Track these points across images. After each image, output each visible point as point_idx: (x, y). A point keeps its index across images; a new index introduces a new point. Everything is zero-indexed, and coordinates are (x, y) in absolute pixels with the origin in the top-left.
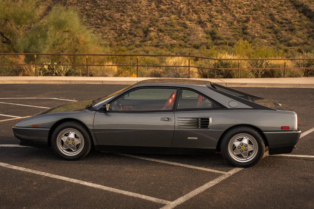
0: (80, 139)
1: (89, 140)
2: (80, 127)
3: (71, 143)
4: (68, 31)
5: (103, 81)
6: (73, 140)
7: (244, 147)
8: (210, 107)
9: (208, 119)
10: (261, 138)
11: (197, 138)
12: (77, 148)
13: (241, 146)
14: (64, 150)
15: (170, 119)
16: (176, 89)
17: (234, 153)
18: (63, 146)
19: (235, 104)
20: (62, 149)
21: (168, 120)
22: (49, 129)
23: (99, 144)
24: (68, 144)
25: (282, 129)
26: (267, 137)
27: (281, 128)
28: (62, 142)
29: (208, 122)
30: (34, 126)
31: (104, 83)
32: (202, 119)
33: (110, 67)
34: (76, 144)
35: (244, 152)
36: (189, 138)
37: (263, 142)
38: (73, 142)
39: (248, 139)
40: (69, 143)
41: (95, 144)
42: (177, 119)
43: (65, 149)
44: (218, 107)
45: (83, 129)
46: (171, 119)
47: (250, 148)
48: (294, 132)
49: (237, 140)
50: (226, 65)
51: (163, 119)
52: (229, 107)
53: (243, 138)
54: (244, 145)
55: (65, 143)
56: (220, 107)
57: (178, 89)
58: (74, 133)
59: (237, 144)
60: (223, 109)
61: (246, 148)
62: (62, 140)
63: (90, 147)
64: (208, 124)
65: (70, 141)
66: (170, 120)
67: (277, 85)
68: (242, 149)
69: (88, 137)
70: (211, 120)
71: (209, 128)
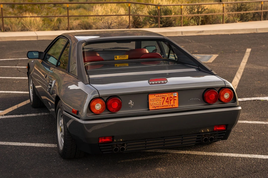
5: (37, 37)
31: (39, 39)
33: (33, 18)
50: (167, 12)
67: (234, 31)
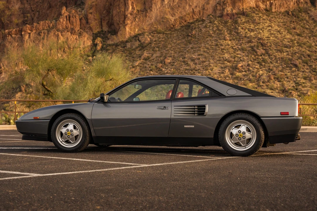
0: (78, 130)
1: (87, 131)
2: (79, 118)
3: (69, 134)
4: (111, 80)
6: (71, 131)
7: (241, 134)
8: (208, 95)
9: (205, 106)
10: (260, 125)
11: (193, 126)
12: (76, 140)
13: (239, 134)
14: (63, 142)
15: (166, 107)
16: (175, 79)
17: (232, 141)
18: (62, 137)
19: (233, 92)
20: (61, 141)
21: (165, 108)
22: (49, 121)
23: (97, 136)
24: (67, 135)
25: (281, 115)
26: (265, 123)
28: (62, 134)
29: (205, 109)
32: (198, 106)
34: (75, 135)
35: (242, 140)
36: (185, 126)
37: (261, 128)
38: (72, 133)
39: (246, 126)
41: (93, 134)
42: (173, 108)
43: (64, 140)
44: (216, 95)
45: (81, 119)
46: (167, 108)
47: (248, 135)
48: (295, 118)
49: (234, 127)
51: (159, 108)
52: (227, 95)
53: (241, 125)
54: (242, 133)
55: (64, 134)
56: (218, 95)
58: (73, 124)
59: (235, 131)
60: (221, 97)
61: (244, 135)
62: (61, 131)
63: (88, 138)
64: (204, 111)
65: (69, 132)
66: (166, 109)
68: (240, 136)
69: (86, 128)
70: (207, 107)
71: (205, 116)
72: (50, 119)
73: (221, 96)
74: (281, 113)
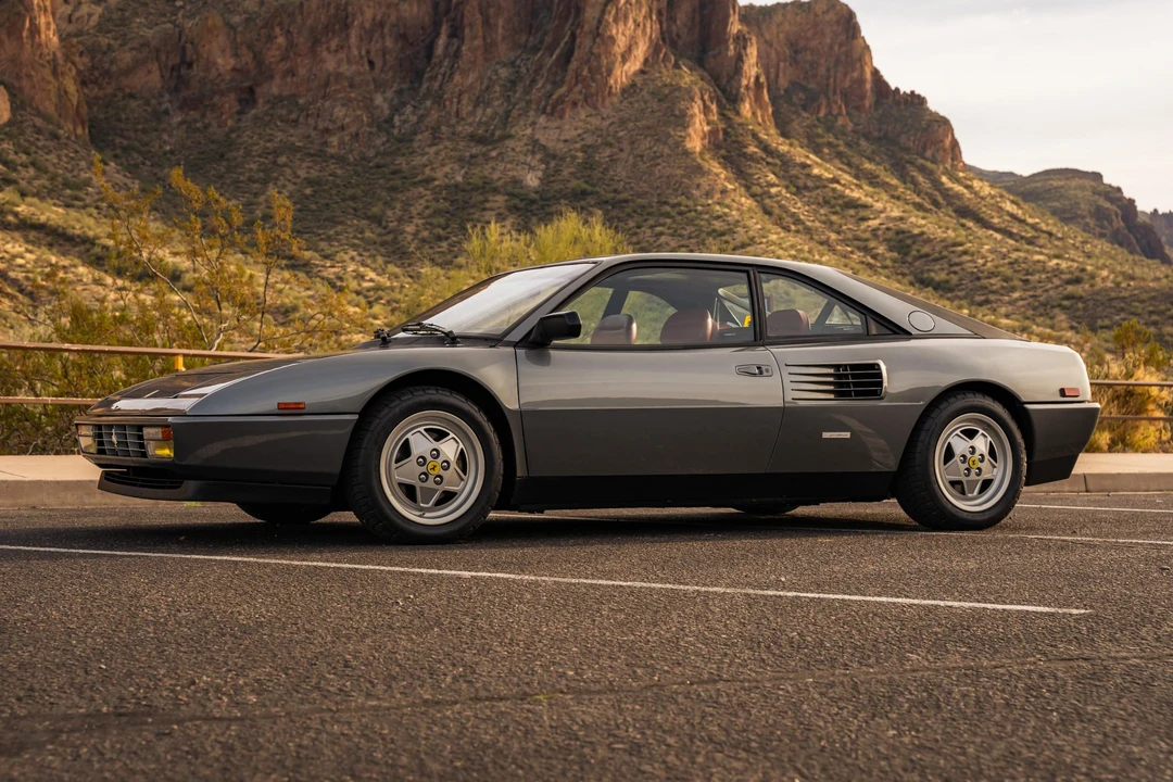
8: (861, 331)
9: (875, 367)
11: (847, 435)
13: (968, 455)
15: (764, 368)
16: (746, 271)
19: (923, 320)
21: (758, 372)
22: (356, 417)
23: (532, 475)
25: (1061, 396)
26: (1035, 419)
27: (1058, 394)
29: (880, 376)
30: (285, 409)
32: (854, 367)
36: (826, 435)
40: (431, 472)
41: (520, 472)
42: (785, 370)
44: (882, 329)
45: (482, 412)
46: (767, 371)
48: (1084, 405)
51: (746, 372)
52: (914, 332)
54: (976, 455)
56: (889, 331)
57: (751, 273)
59: (958, 446)
60: (897, 336)
64: (880, 384)
66: (765, 373)
70: (883, 368)
71: (882, 398)
72: (359, 411)
73: (895, 333)
74: (1062, 392)
